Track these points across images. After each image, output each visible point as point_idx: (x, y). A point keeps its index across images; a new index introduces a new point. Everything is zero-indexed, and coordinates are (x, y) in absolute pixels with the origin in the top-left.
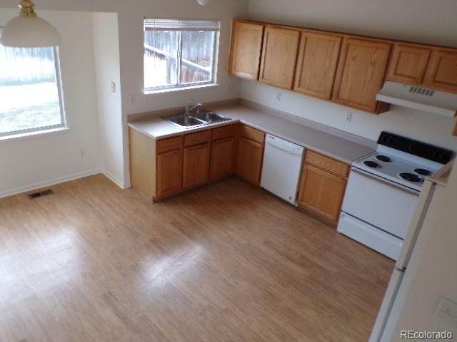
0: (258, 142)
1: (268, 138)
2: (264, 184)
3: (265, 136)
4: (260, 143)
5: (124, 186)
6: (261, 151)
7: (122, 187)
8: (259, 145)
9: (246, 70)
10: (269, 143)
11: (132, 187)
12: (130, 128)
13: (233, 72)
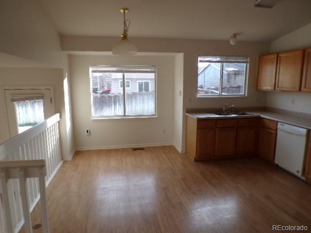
0: (272, 129)
1: (279, 126)
2: (277, 161)
3: (277, 124)
4: (274, 130)
5: (182, 151)
6: (275, 135)
7: (180, 152)
8: (273, 131)
9: (267, 85)
10: (281, 130)
11: (186, 153)
12: (187, 116)
13: (259, 88)
